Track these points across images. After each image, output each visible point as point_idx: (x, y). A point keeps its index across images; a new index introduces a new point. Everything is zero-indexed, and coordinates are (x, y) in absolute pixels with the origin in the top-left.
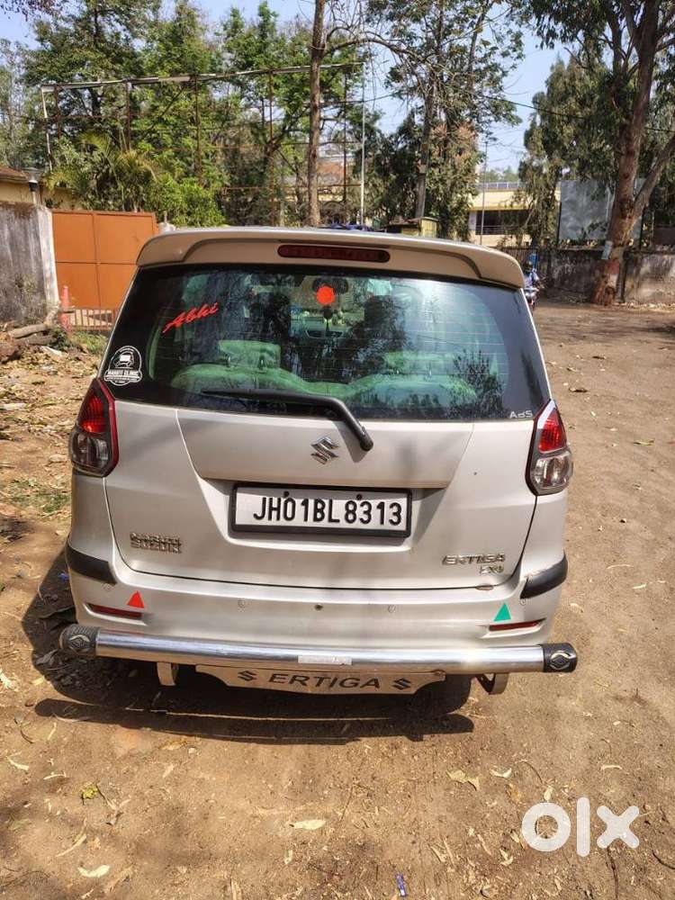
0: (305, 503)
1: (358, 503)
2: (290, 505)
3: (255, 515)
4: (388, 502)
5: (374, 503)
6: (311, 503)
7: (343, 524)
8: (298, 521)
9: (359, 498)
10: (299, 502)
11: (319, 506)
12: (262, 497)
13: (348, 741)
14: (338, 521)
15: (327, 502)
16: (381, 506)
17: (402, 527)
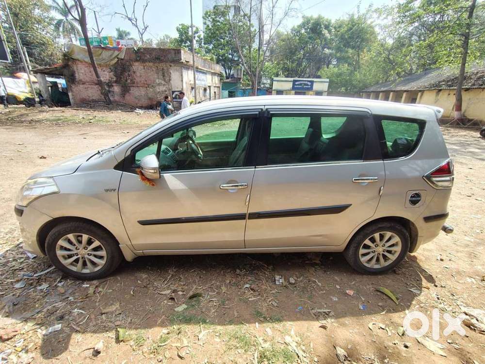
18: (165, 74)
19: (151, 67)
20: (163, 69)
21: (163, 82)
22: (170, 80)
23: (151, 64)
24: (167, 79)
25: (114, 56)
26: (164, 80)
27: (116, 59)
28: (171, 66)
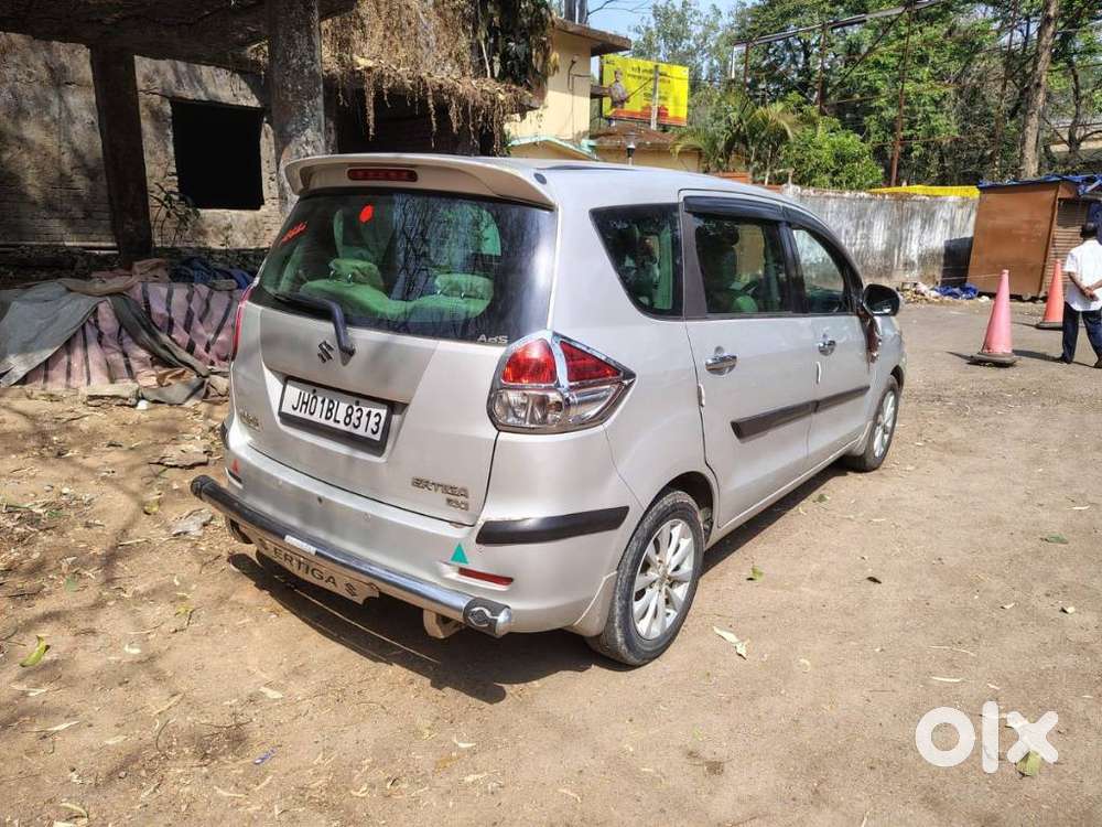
0: (323, 402)
1: (356, 408)
2: (314, 401)
3: (294, 406)
4: (374, 411)
5: (366, 410)
6: (327, 401)
7: (341, 426)
8: (315, 418)
9: (357, 404)
10: (320, 399)
11: (331, 406)
12: (299, 391)
13: (381, 661)
14: (338, 422)
15: (336, 403)
16: (369, 414)
17: (377, 437)
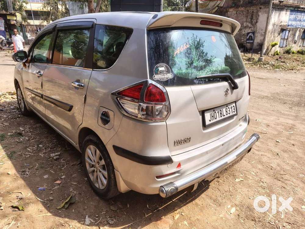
0: (218, 112)
1: (227, 108)
2: (215, 113)
3: (209, 120)
8: (218, 119)
11: (221, 112)
12: (210, 113)
14: (225, 116)
15: (222, 110)
16: (231, 108)
17: (235, 113)
18: (254, 16)
19: (242, 11)
20: (253, 12)
21: (250, 25)
22: (257, 22)
23: (242, 9)
24: (254, 21)
25: (216, 6)
26: (251, 23)
27: (217, 8)
28: (261, 8)
